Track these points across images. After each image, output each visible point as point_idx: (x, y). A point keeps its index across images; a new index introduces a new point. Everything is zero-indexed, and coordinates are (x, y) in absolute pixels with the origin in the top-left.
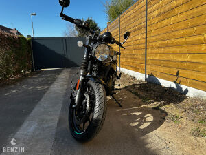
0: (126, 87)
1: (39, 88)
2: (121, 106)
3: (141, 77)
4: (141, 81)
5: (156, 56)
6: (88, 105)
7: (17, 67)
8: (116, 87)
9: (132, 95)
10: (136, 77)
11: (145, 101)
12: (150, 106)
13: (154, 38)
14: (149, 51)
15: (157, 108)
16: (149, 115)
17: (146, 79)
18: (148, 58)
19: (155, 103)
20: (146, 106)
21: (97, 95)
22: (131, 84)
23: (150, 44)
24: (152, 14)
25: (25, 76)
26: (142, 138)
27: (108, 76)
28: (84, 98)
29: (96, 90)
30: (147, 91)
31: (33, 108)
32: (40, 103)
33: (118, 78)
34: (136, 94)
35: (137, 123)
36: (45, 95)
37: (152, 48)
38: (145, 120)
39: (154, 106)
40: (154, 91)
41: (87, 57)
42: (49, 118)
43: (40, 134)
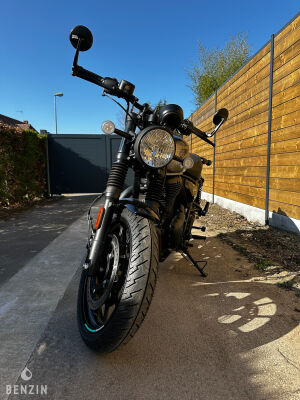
0: (221, 236)
1: (47, 228)
2: (204, 275)
3: (256, 215)
4: (256, 224)
5: (291, 170)
6: (115, 267)
7: (16, 187)
8: (194, 232)
9: (232, 253)
10: (245, 215)
11: (260, 267)
12: (272, 280)
13: (287, 131)
14: (275, 159)
15: (287, 286)
16: (267, 300)
17: (267, 222)
18: (273, 175)
19: (284, 273)
20: (261, 279)
21: (135, 242)
22: (233, 230)
23: (279, 145)
24: (284, 81)
25: (31, 205)
26: (245, 356)
27: (177, 207)
28: (110, 249)
29: (134, 232)
30: (269, 245)
31: (22, 267)
32: (39, 255)
33: (202, 213)
34: (242, 252)
35: (236, 317)
36: (55, 241)
37: (283, 153)
38: (257, 310)
39: (281, 281)
40: (284, 247)
41: (123, 159)
42: (45, 288)
43: (16, 322)
